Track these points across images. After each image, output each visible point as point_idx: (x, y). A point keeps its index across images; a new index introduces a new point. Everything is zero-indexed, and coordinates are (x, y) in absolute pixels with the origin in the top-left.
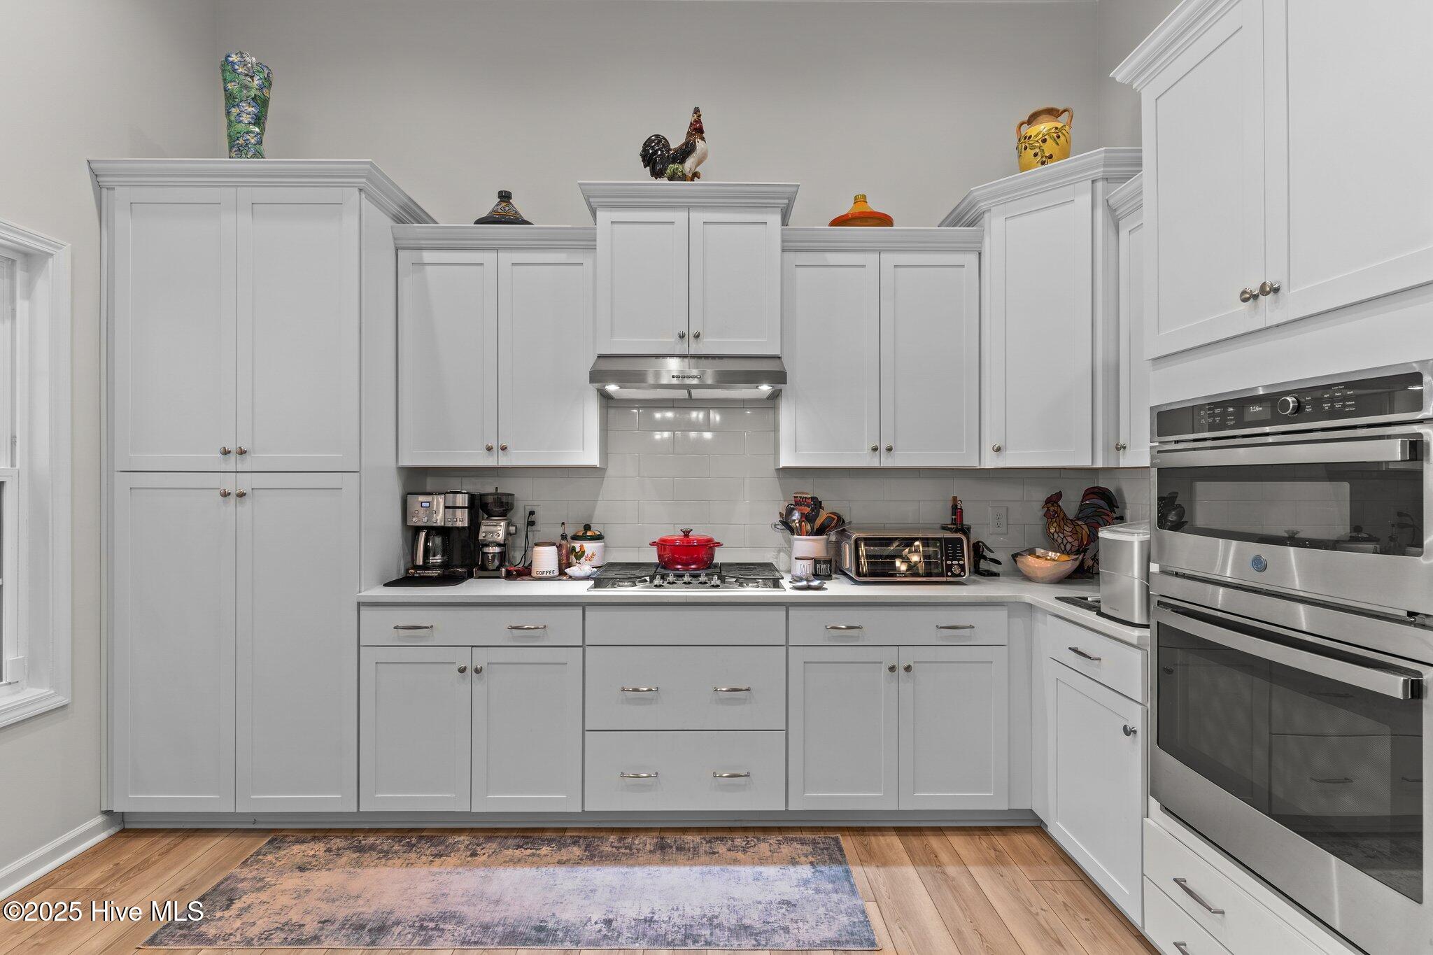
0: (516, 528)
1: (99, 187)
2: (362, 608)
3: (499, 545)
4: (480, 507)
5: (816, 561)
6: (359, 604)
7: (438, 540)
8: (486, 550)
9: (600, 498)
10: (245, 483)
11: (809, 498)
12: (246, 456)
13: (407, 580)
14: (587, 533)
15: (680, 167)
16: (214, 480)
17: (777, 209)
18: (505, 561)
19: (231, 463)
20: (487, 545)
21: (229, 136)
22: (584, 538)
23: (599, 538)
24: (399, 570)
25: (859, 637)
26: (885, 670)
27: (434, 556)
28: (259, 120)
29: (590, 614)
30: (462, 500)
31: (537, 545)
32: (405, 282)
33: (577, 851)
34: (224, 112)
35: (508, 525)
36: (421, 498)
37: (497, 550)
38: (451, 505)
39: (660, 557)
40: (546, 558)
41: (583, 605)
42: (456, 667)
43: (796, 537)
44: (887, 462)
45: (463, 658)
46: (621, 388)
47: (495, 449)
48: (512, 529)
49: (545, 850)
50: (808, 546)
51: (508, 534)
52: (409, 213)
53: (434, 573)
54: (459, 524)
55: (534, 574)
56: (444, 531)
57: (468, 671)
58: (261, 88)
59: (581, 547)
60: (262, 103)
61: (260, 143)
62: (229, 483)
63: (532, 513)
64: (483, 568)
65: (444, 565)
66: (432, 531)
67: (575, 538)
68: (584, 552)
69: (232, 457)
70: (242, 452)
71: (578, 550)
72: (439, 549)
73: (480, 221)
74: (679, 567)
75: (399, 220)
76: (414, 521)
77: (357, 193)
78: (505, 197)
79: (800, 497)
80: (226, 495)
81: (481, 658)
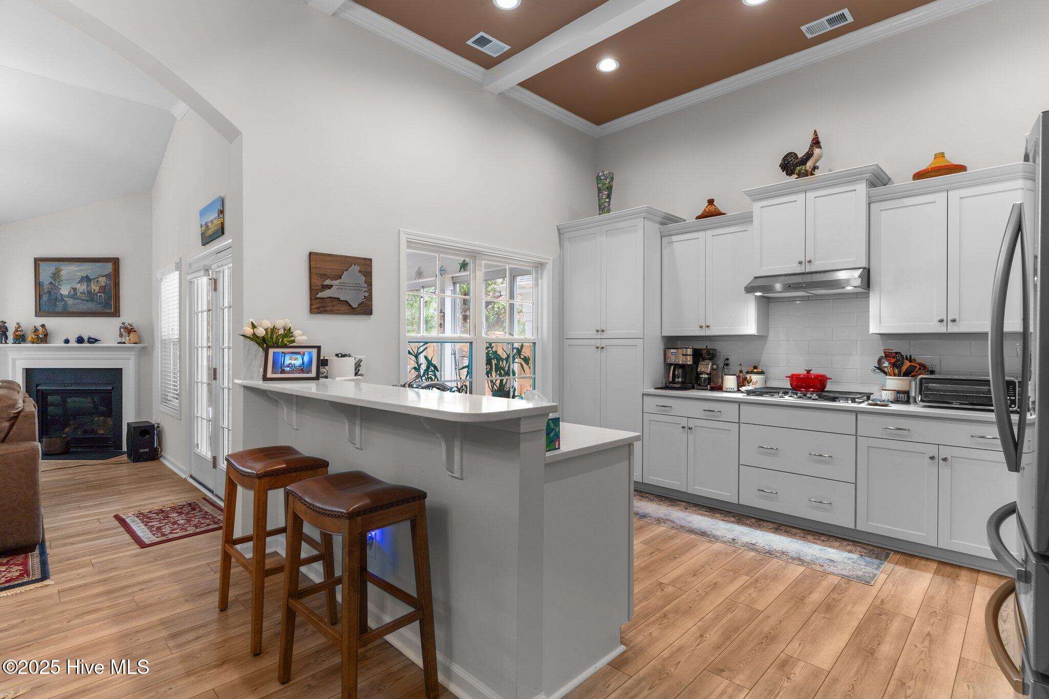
0: (717, 366)
1: (560, 234)
2: (644, 396)
3: (707, 374)
4: (698, 355)
5: (898, 392)
6: (643, 394)
7: (680, 371)
8: (701, 376)
9: (764, 352)
10: (603, 343)
11: (893, 353)
12: (604, 333)
13: (666, 388)
14: (755, 369)
15: (803, 167)
16: (593, 342)
17: (863, 180)
18: (711, 382)
19: (599, 335)
20: (702, 374)
21: (599, 205)
22: (752, 372)
23: (762, 373)
24: (662, 383)
25: (907, 436)
26: (927, 457)
27: (678, 378)
28: (609, 196)
29: (742, 407)
30: (690, 351)
31: (725, 375)
32: (665, 252)
33: (733, 519)
34: (597, 195)
35: (713, 364)
36: (672, 351)
37: (706, 376)
38: (685, 354)
39: (791, 385)
40: (730, 381)
41: (739, 403)
42: (681, 426)
43: (888, 377)
44: (953, 329)
45: (684, 422)
46: (763, 294)
47: (704, 327)
48: (715, 367)
49: (717, 515)
50: (894, 383)
51: (712, 369)
52: (668, 220)
53: (678, 386)
54: (689, 363)
55: (724, 389)
56: (683, 366)
57: (686, 428)
58: (609, 182)
59: (750, 377)
60: (610, 188)
61: (609, 205)
62: (599, 343)
63: (727, 359)
64: (699, 385)
65: (683, 383)
66: (677, 366)
67: (748, 373)
68: (751, 380)
69: (599, 333)
70: (603, 331)
71: (748, 379)
72: (680, 376)
73: (698, 218)
74: (803, 390)
75: (663, 224)
76: (669, 361)
77: (643, 220)
78: (711, 202)
79: (888, 352)
80: (597, 348)
81: (692, 423)
